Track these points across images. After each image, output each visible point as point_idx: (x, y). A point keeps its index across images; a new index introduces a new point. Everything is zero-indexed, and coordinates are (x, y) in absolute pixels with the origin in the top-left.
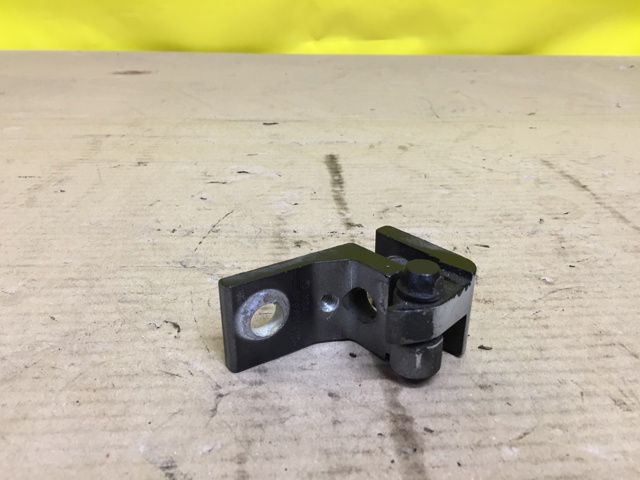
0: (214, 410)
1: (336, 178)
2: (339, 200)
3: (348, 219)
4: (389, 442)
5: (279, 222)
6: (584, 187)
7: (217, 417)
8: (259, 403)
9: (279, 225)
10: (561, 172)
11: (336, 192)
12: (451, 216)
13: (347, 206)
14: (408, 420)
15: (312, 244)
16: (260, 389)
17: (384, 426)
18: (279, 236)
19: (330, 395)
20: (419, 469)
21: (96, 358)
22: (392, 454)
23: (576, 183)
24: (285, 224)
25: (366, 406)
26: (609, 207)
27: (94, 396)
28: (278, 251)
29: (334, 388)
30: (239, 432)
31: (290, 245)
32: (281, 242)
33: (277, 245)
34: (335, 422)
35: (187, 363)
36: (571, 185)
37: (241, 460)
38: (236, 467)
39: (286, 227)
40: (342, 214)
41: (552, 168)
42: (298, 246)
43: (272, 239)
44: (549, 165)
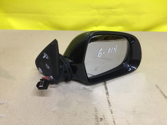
1: (107, 91)
2: (109, 101)
3: (111, 110)
6: (166, 97)
9: (96, 111)
10: (160, 90)
11: (107, 98)
12: (135, 109)
13: (111, 104)
15: (104, 120)
18: (96, 116)
23: (164, 95)
24: (97, 111)
28: (97, 122)
31: (99, 120)
32: (97, 118)
33: (96, 120)
40: (110, 107)
41: (158, 88)
42: (101, 120)
43: (95, 117)
44: (157, 87)
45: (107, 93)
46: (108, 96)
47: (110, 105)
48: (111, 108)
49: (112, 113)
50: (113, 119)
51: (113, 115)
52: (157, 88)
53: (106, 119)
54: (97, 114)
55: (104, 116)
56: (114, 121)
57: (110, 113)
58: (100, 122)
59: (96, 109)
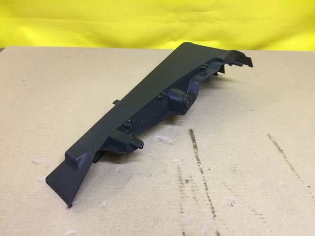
1: (194, 144)
2: (197, 157)
3: (201, 169)
5: (179, 170)
6: (282, 151)
9: (179, 171)
10: (274, 142)
11: (195, 153)
12: (236, 167)
13: (200, 161)
15: (191, 181)
18: (180, 177)
23: (279, 148)
24: (181, 171)
26: (289, 163)
28: (181, 185)
31: (184, 182)
32: (181, 180)
33: (180, 182)
36: (277, 150)
39: (181, 172)
40: (199, 165)
41: (271, 139)
42: (187, 183)
43: (178, 178)
44: (270, 137)
45: (195, 147)
46: (196, 151)
47: (200, 163)
48: (201, 166)
49: (202, 173)
50: (204, 180)
51: (204, 175)
52: (268, 138)
53: (194, 181)
54: (181, 174)
55: (191, 177)
56: (205, 183)
57: (200, 173)
58: (186, 185)
59: (179, 168)
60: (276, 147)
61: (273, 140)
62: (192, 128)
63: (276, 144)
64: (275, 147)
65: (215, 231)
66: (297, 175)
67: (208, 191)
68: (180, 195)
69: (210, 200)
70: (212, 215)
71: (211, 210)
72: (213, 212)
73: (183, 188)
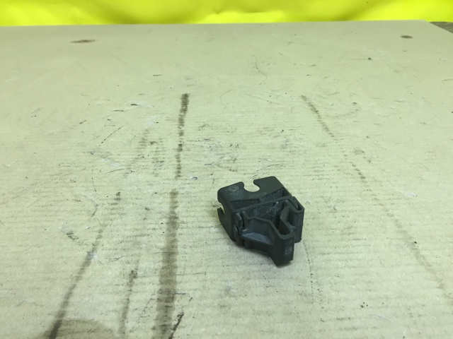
0: (94, 214)
1: (184, 108)
3: (182, 131)
4: (165, 226)
5: (146, 132)
6: (317, 112)
7: (94, 217)
8: (114, 211)
9: (145, 134)
11: (181, 116)
12: (237, 129)
14: (177, 218)
15: (159, 143)
16: (115, 206)
17: (165, 220)
19: (146, 209)
20: (174, 235)
21: (44, 194)
22: (165, 230)
23: (314, 109)
24: (149, 133)
25: (160, 213)
26: (323, 123)
27: (42, 209)
28: (141, 146)
29: (149, 206)
30: (102, 222)
32: (143, 142)
33: (141, 144)
34: (144, 219)
35: (85, 196)
36: (310, 111)
37: (100, 231)
38: (98, 234)
39: (148, 135)
40: (180, 128)
41: (305, 101)
42: (151, 145)
43: (140, 141)
45: (184, 110)
46: (182, 114)
47: (183, 125)
48: (183, 129)
49: (181, 134)
50: (181, 141)
51: (182, 137)
52: (302, 100)
53: (164, 143)
54: (146, 136)
55: (161, 139)
56: (180, 145)
57: (178, 135)
58: (148, 146)
60: (311, 108)
61: (308, 102)
62: (188, 93)
63: (312, 105)
64: (308, 108)
65: (170, 191)
66: (330, 134)
67: (181, 153)
68: (134, 157)
69: (179, 161)
70: (175, 175)
71: (176, 170)
72: (179, 172)
73: (142, 150)
